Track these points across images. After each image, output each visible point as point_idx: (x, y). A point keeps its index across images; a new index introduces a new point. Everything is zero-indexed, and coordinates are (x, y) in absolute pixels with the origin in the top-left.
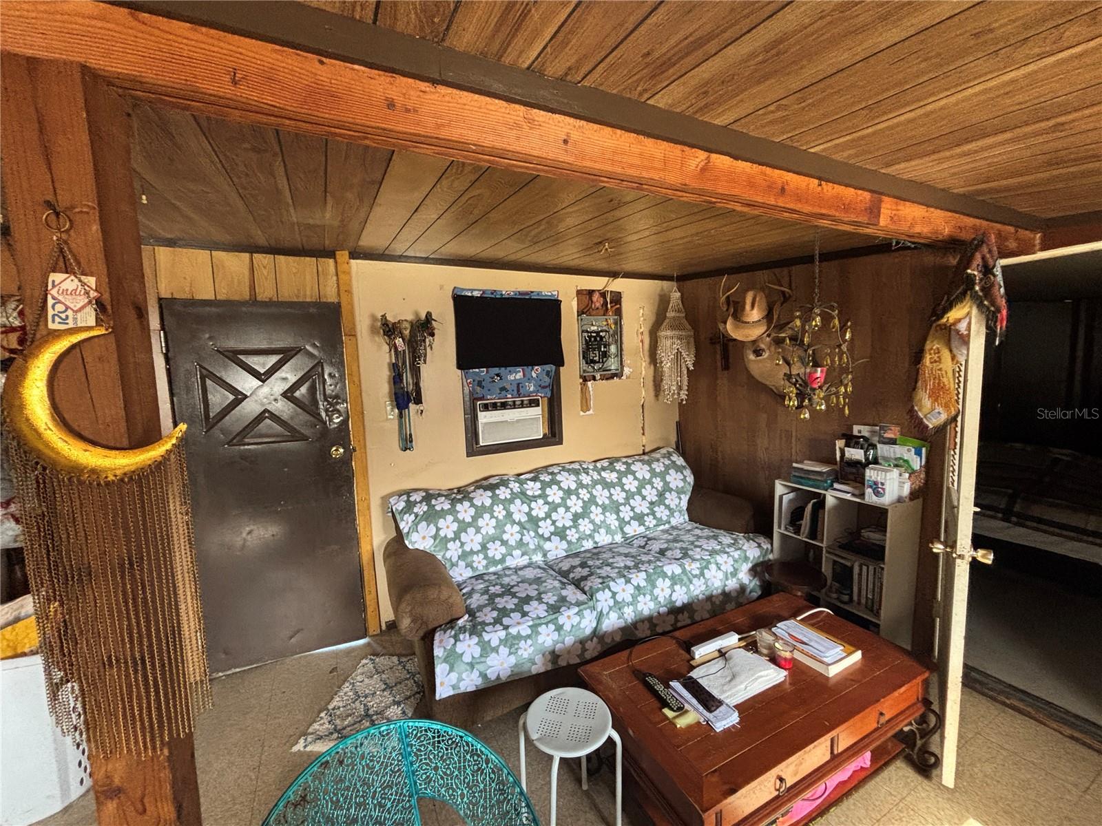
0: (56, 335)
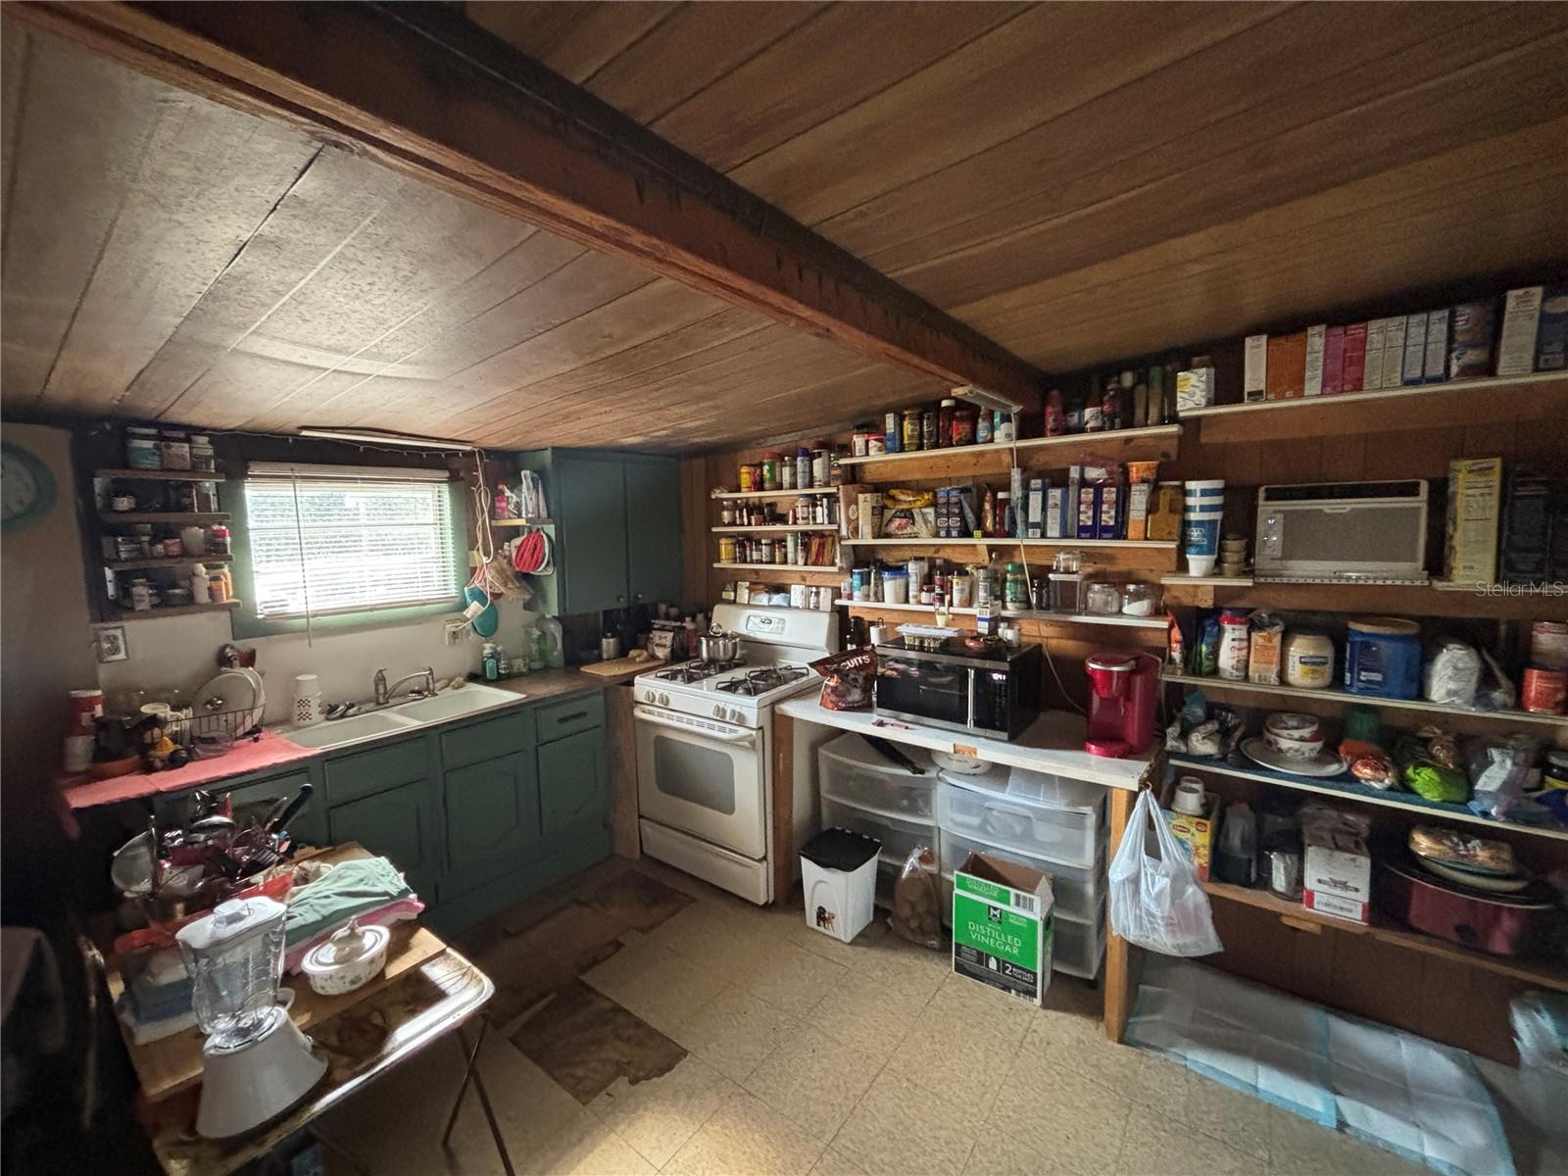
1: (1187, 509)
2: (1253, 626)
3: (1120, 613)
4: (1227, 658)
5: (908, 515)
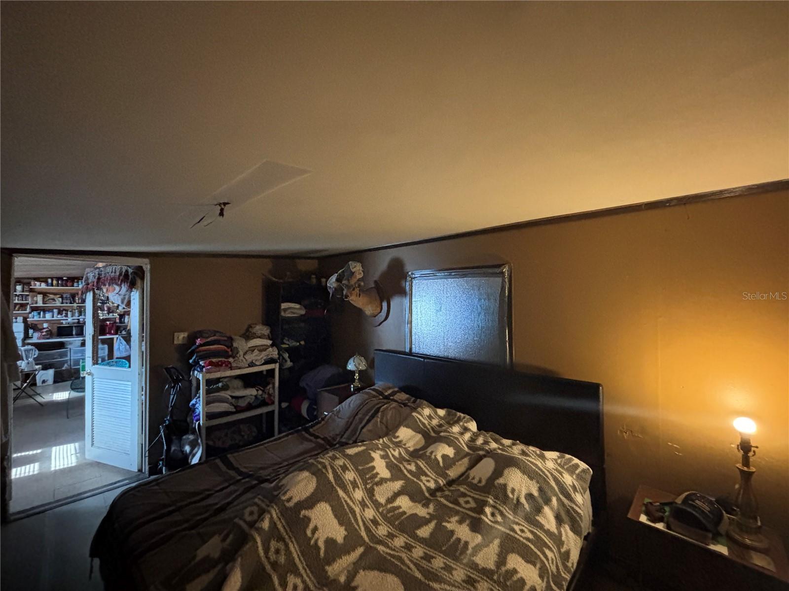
5: (53, 299)
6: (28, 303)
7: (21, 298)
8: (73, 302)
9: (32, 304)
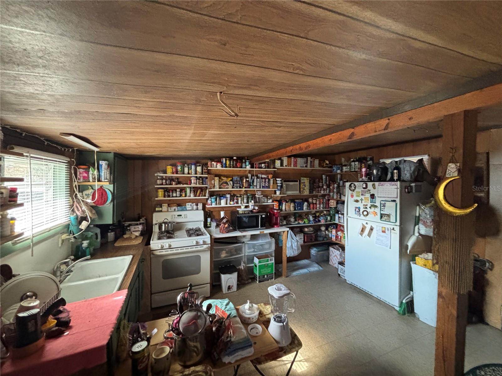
0: (448, 178)
1: (277, 183)
2: (287, 202)
3: (267, 202)
4: (284, 208)
5: (226, 183)
6: (206, 187)
7: (201, 181)
8: (241, 187)
9: (211, 189)
